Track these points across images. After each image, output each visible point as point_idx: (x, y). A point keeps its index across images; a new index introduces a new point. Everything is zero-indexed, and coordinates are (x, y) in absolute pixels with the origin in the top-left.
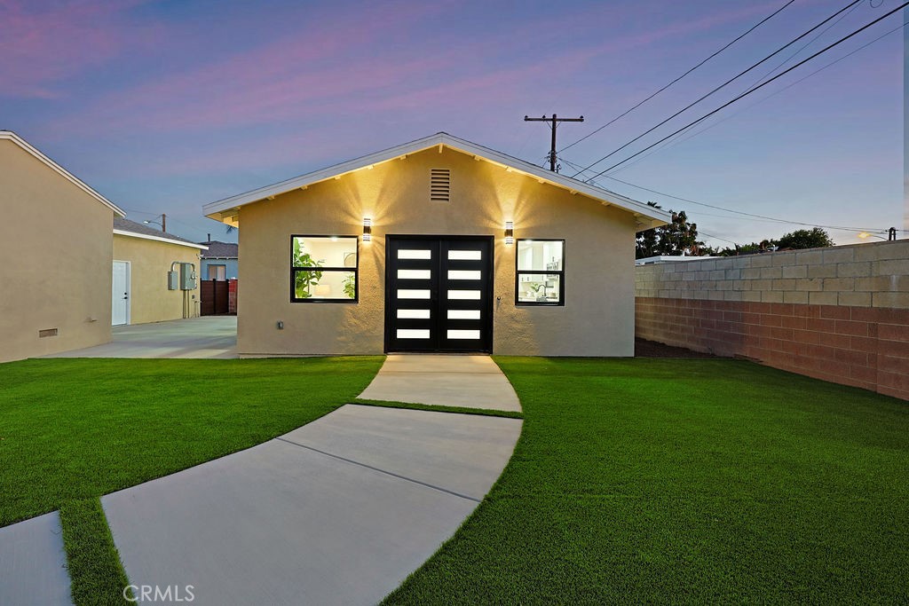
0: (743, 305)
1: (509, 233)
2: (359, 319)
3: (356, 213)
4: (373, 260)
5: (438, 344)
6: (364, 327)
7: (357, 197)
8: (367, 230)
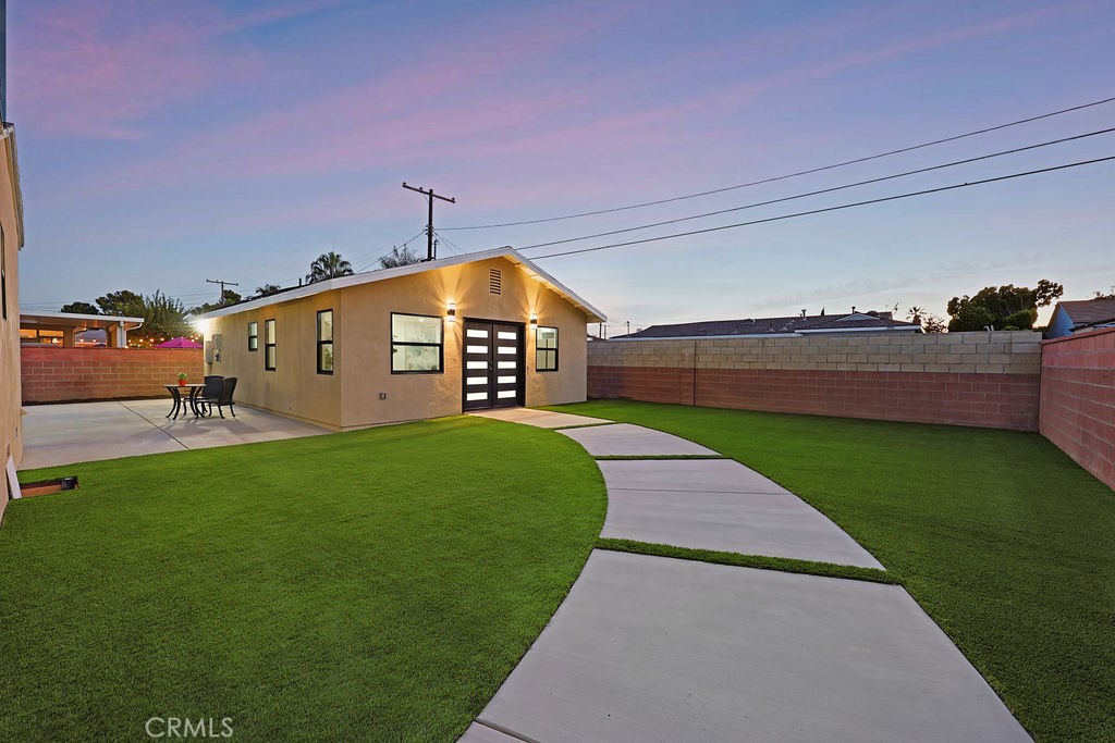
0: (622, 368)
1: (534, 322)
2: (445, 386)
3: (441, 298)
4: (453, 338)
5: (493, 403)
6: (448, 393)
7: (442, 284)
8: (451, 312)
